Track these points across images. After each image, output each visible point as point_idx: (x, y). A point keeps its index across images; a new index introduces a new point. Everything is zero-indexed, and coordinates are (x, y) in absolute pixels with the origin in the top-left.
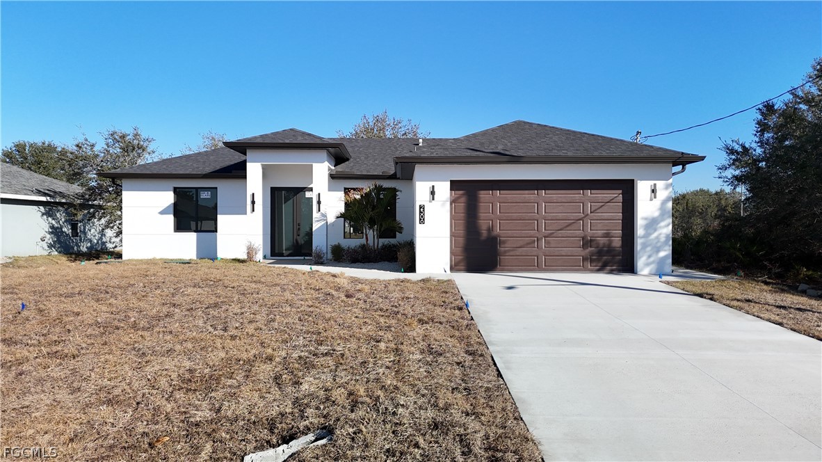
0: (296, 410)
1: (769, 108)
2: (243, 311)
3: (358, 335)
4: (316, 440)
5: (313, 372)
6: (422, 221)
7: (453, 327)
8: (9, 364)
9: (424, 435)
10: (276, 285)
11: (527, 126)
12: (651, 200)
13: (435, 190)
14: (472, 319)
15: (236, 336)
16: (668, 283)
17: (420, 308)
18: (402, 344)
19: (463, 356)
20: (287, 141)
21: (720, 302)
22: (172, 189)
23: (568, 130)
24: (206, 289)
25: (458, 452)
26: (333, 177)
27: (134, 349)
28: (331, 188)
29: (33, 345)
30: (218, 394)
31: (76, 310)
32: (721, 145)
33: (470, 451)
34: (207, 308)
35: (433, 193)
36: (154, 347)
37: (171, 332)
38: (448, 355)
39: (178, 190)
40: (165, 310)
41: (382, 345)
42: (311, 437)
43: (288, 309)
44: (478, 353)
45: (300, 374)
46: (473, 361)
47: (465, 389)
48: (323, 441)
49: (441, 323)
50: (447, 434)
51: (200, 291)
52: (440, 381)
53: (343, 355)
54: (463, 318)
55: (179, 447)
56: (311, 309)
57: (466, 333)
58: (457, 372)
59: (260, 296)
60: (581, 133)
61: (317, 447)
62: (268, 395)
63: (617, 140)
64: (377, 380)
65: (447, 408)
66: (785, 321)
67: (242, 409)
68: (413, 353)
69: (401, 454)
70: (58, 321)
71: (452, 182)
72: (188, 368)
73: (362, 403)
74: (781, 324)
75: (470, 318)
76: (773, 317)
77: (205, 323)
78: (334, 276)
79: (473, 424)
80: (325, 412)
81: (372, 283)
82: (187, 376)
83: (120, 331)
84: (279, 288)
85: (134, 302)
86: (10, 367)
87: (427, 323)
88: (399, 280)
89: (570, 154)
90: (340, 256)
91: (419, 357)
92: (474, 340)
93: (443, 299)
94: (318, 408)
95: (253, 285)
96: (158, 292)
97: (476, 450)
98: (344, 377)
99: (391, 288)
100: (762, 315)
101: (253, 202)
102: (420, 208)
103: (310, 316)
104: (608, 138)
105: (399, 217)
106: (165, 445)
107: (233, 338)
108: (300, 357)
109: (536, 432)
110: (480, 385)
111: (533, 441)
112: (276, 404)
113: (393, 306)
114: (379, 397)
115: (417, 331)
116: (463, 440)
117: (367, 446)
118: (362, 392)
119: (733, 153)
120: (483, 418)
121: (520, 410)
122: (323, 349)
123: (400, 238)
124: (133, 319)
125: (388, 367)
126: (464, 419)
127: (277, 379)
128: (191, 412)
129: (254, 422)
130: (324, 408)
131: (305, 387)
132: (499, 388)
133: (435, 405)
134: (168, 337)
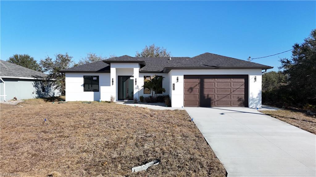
0: (145, 154)
1: (297, 46)
2: (118, 121)
3: (158, 130)
4: (154, 163)
5: (147, 142)
6: (174, 89)
7: (189, 128)
8: (48, 139)
9: (188, 162)
10: (126, 112)
11: (210, 55)
12: (254, 82)
13: (178, 78)
14: (195, 125)
15: (119, 130)
16: (260, 111)
17: (176, 121)
18: (174, 133)
19: (195, 138)
20: (125, 60)
21: (278, 119)
22: (83, 76)
23: (225, 57)
24: (103, 113)
25: (199, 167)
26: (140, 72)
27: (86, 134)
28: (140, 76)
29: (53, 133)
30: (118, 149)
31: (63, 121)
32: (279, 59)
33: (203, 167)
34: (106, 120)
35: (178, 79)
36: (92, 134)
37: (96, 129)
38: (190, 137)
39: (85, 77)
40: (92, 121)
41: (168, 134)
42: (152, 162)
43: (132, 121)
44: (199, 137)
45: (143, 143)
46: (198, 139)
47: (198, 148)
48: (158, 164)
49: (185, 126)
50: (195, 162)
51: (101, 114)
52: (190, 146)
53: (155, 137)
54: (192, 124)
55: (111, 165)
56: (140, 121)
57: (194, 130)
58: (194, 143)
59: (122, 116)
60: (229, 58)
61: (156, 165)
62: (134, 150)
63: (242, 60)
64: (169, 145)
65: (193, 154)
66: (299, 126)
67: (127, 154)
68: (178, 137)
69: (182, 167)
70: (58, 125)
71: (184, 76)
72: (106, 141)
73: (166, 152)
74: (298, 127)
75: (194, 124)
76: (296, 124)
77: (106, 126)
78: (144, 108)
79: (203, 159)
80: (154, 155)
81: (158, 111)
82: (107, 143)
83: (80, 128)
84: (127, 113)
85: (81, 119)
86: (48, 140)
87: (180, 126)
88: (167, 110)
89: (226, 66)
90: (143, 100)
91: (180, 138)
92: (197, 132)
93: (184, 117)
94: (151, 154)
95: (118, 112)
96: (87, 115)
97: (205, 166)
98: (157, 144)
99: (165, 113)
100: (292, 124)
101: (113, 82)
102: (173, 84)
103: (140, 123)
104: (239, 60)
105: (164, 86)
106: (106, 165)
107: (118, 131)
108: (142, 137)
109: (222, 161)
110: (202, 147)
111: (221, 164)
112: (138, 153)
113: (167, 120)
114: (171, 150)
115: (178, 129)
116: (200, 163)
117: (171, 165)
118: (165, 149)
119: (284, 63)
120: (205, 157)
121: (216, 154)
122: (148, 135)
123: (163, 94)
124: (82, 125)
125: (171, 141)
126: (199, 157)
127: (136, 144)
128: (112, 155)
129: (132, 158)
130: (154, 154)
131: (146, 147)
132: (208, 148)
133: (190, 153)
134: (96, 131)
